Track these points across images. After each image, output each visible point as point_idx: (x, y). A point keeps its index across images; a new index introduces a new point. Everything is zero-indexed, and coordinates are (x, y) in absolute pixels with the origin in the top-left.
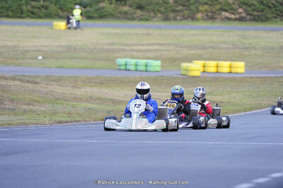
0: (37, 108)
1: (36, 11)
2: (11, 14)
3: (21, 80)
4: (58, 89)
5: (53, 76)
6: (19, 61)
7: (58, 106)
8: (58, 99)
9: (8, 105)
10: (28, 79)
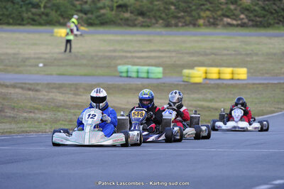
0: (38, 115)
1: (36, 18)
2: (11, 21)
3: (22, 88)
4: (59, 97)
5: (55, 84)
6: (20, 69)
7: (59, 114)
8: (58, 107)
9: (9, 113)
10: (30, 87)
